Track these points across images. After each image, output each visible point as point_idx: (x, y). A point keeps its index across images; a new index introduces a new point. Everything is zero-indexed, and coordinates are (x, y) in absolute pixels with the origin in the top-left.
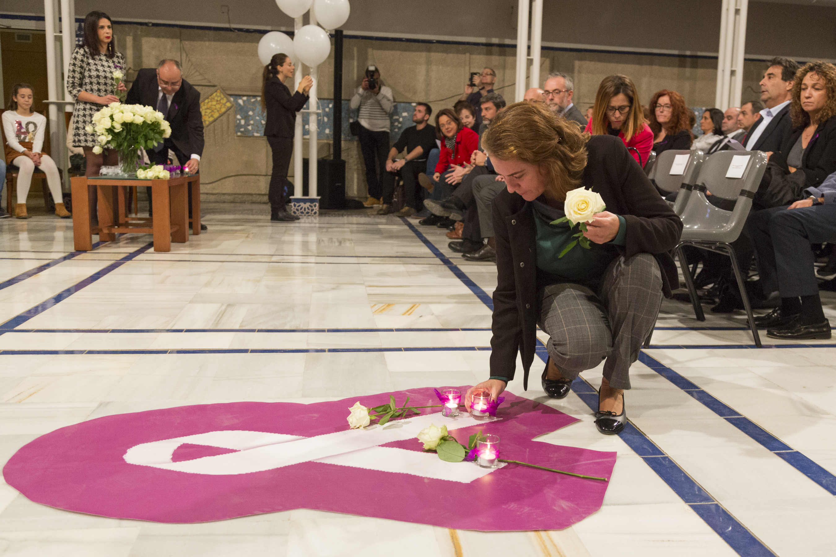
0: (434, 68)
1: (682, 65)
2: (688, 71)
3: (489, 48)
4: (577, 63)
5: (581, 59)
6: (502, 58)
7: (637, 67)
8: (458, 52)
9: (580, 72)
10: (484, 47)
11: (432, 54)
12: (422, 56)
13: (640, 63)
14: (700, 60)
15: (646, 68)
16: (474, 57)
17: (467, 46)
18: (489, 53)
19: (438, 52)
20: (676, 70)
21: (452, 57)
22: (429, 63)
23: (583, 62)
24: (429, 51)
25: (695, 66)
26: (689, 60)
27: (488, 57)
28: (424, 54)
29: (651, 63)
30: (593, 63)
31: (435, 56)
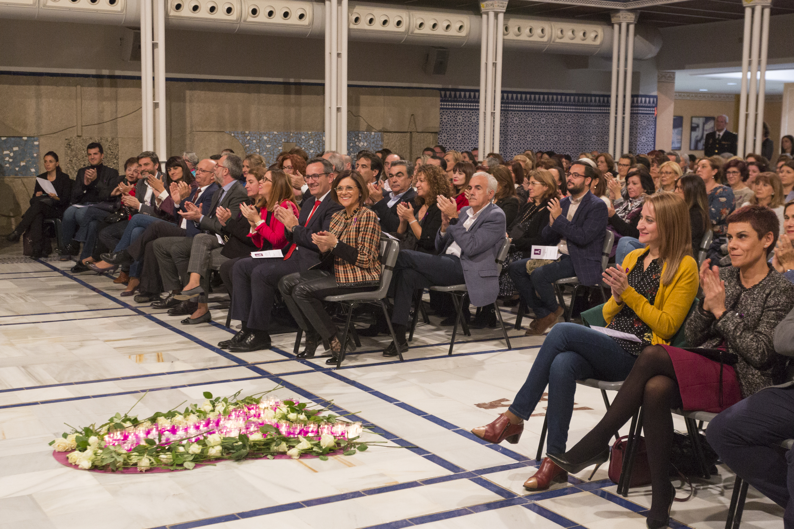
0: (44, 100)
1: (287, 92)
2: (293, 97)
3: (99, 79)
4: (188, 93)
5: (191, 89)
6: (114, 89)
7: (246, 95)
8: (69, 84)
9: (191, 101)
10: (95, 79)
11: (42, 87)
12: (31, 90)
13: (248, 91)
14: (303, 87)
15: (254, 96)
16: (85, 88)
17: (77, 79)
18: (100, 85)
19: (48, 85)
20: (282, 97)
21: (63, 90)
22: (38, 96)
23: (194, 92)
24: (38, 84)
25: (298, 93)
26: (293, 87)
27: (100, 89)
28: (33, 87)
29: (259, 92)
30: (203, 92)
31: (44, 88)
